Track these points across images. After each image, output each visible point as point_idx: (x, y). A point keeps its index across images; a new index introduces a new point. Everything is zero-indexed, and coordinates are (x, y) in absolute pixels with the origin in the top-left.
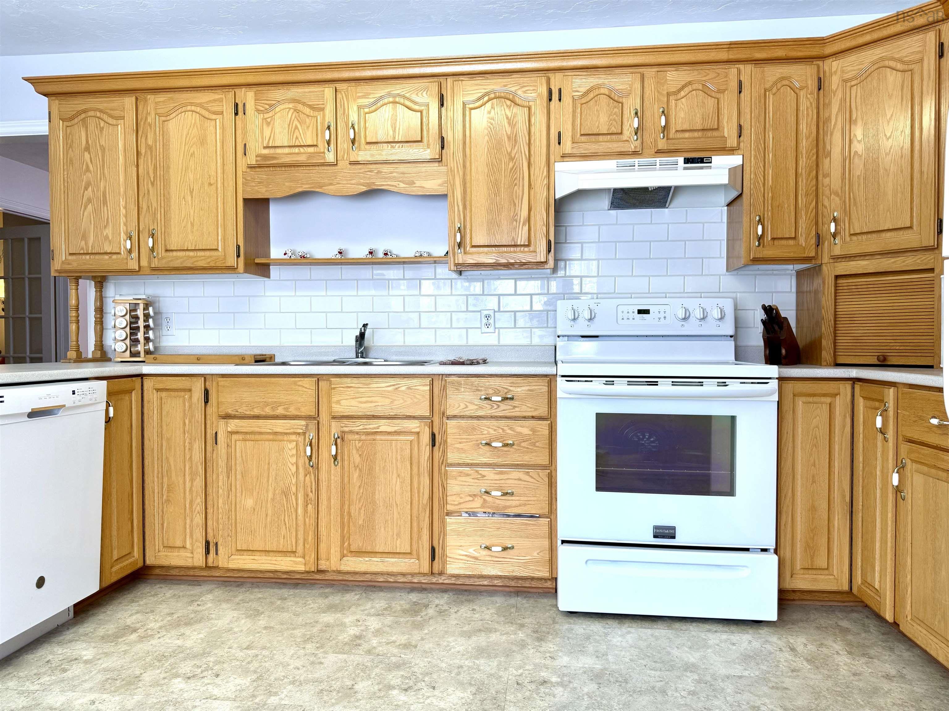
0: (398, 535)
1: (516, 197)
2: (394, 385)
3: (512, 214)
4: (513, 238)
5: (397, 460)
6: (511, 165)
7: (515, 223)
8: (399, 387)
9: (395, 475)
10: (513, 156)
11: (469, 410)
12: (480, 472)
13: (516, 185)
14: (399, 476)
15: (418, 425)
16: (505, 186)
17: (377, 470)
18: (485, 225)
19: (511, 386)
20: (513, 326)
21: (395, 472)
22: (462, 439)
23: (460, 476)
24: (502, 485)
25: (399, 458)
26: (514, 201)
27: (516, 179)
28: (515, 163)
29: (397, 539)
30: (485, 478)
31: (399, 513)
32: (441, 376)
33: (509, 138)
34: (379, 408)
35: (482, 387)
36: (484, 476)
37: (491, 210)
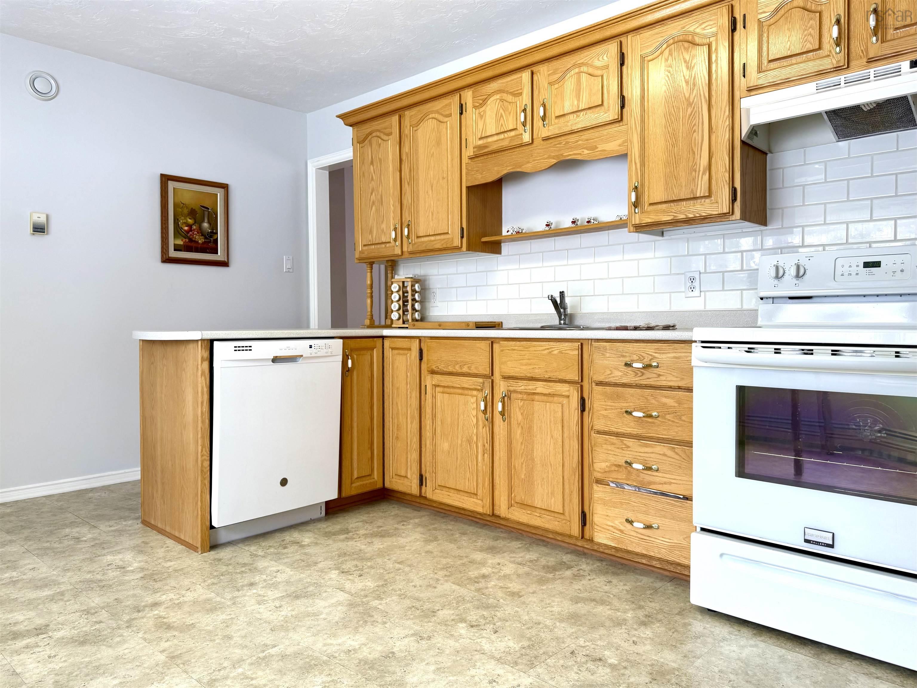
0: (553, 493)
1: (695, 145)
2: (548, 349)
3: (691, 164)
4: (692, 190)
5: (550, 422)
6: (690, 110)
7: (694, 173)
8: (552, 351)
9: (549, 437)
10: (691, 101)
11: (613, 377)
12: (625, 442)
13: (695, 131)
14: (552, 437)
15: (568, 389)
16: (684, 135)
17: (535, 430)
18: (662, 180)
19: (656, 353)
20: (721, 289)
21: (549, 433)
22: (607, 405)
23: (606, 444)
24: (647, 459)
25: (552, 419)
26: (692, 150)
27: (695, 125)
28: (694, 108)
29: (551, 498)
30: (629, 449)
31: (553, 473)
32: (590, 341)
33: (687, 82)
34: (537, 371)
35: (626, 352)
36: (628, 447)
37: (668, 163)
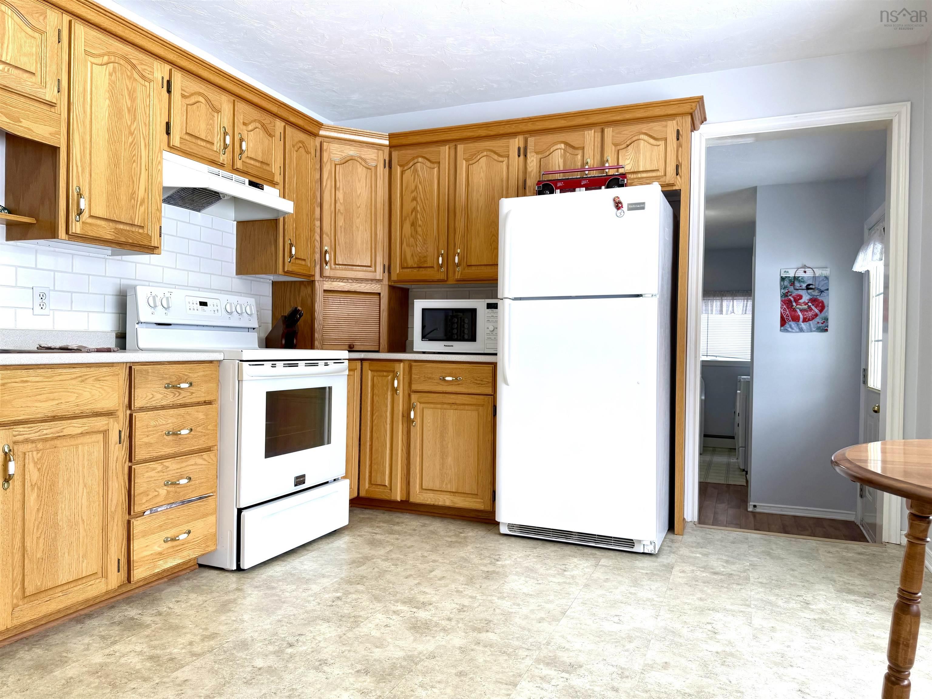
0: (85, 556)
1: (135, 175)
3: (130, 191)
4: (131, 216)
5: (84, 467)
6: (130, 140)
7: (133, 201)
8: (86, 379)
9: (81, 485)
10: (132, 131)
11: (154, 401)
12: (164, 464)
13: (134, 161)
14: (85, 486)
15: (107, 422)
16: (125, 160)
17: (60, 485)
18: (104, 195)
19: (190, 373)
20: (70, 309)
21: (81, 481)
22: (150, 431)
23: (147, 472)
24: (182, 473)
25: (86, 463)
26: (132, 178)
27: (134, 155)
28: (134, 139)
29: (83, 562)
30: (168, 469)
31: (85, 530)
32: (125, 364)
34: (63, 406)
35: (166, 374)
37: (110, 181)
